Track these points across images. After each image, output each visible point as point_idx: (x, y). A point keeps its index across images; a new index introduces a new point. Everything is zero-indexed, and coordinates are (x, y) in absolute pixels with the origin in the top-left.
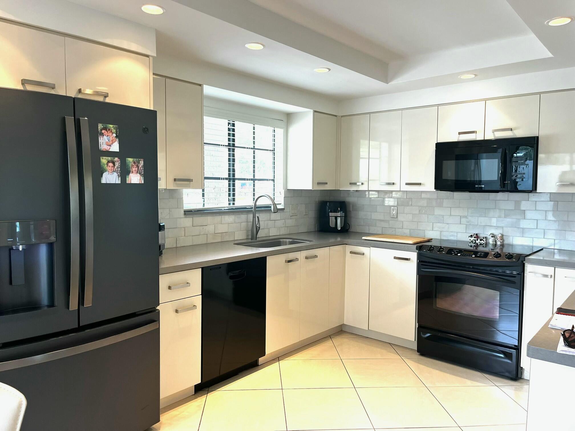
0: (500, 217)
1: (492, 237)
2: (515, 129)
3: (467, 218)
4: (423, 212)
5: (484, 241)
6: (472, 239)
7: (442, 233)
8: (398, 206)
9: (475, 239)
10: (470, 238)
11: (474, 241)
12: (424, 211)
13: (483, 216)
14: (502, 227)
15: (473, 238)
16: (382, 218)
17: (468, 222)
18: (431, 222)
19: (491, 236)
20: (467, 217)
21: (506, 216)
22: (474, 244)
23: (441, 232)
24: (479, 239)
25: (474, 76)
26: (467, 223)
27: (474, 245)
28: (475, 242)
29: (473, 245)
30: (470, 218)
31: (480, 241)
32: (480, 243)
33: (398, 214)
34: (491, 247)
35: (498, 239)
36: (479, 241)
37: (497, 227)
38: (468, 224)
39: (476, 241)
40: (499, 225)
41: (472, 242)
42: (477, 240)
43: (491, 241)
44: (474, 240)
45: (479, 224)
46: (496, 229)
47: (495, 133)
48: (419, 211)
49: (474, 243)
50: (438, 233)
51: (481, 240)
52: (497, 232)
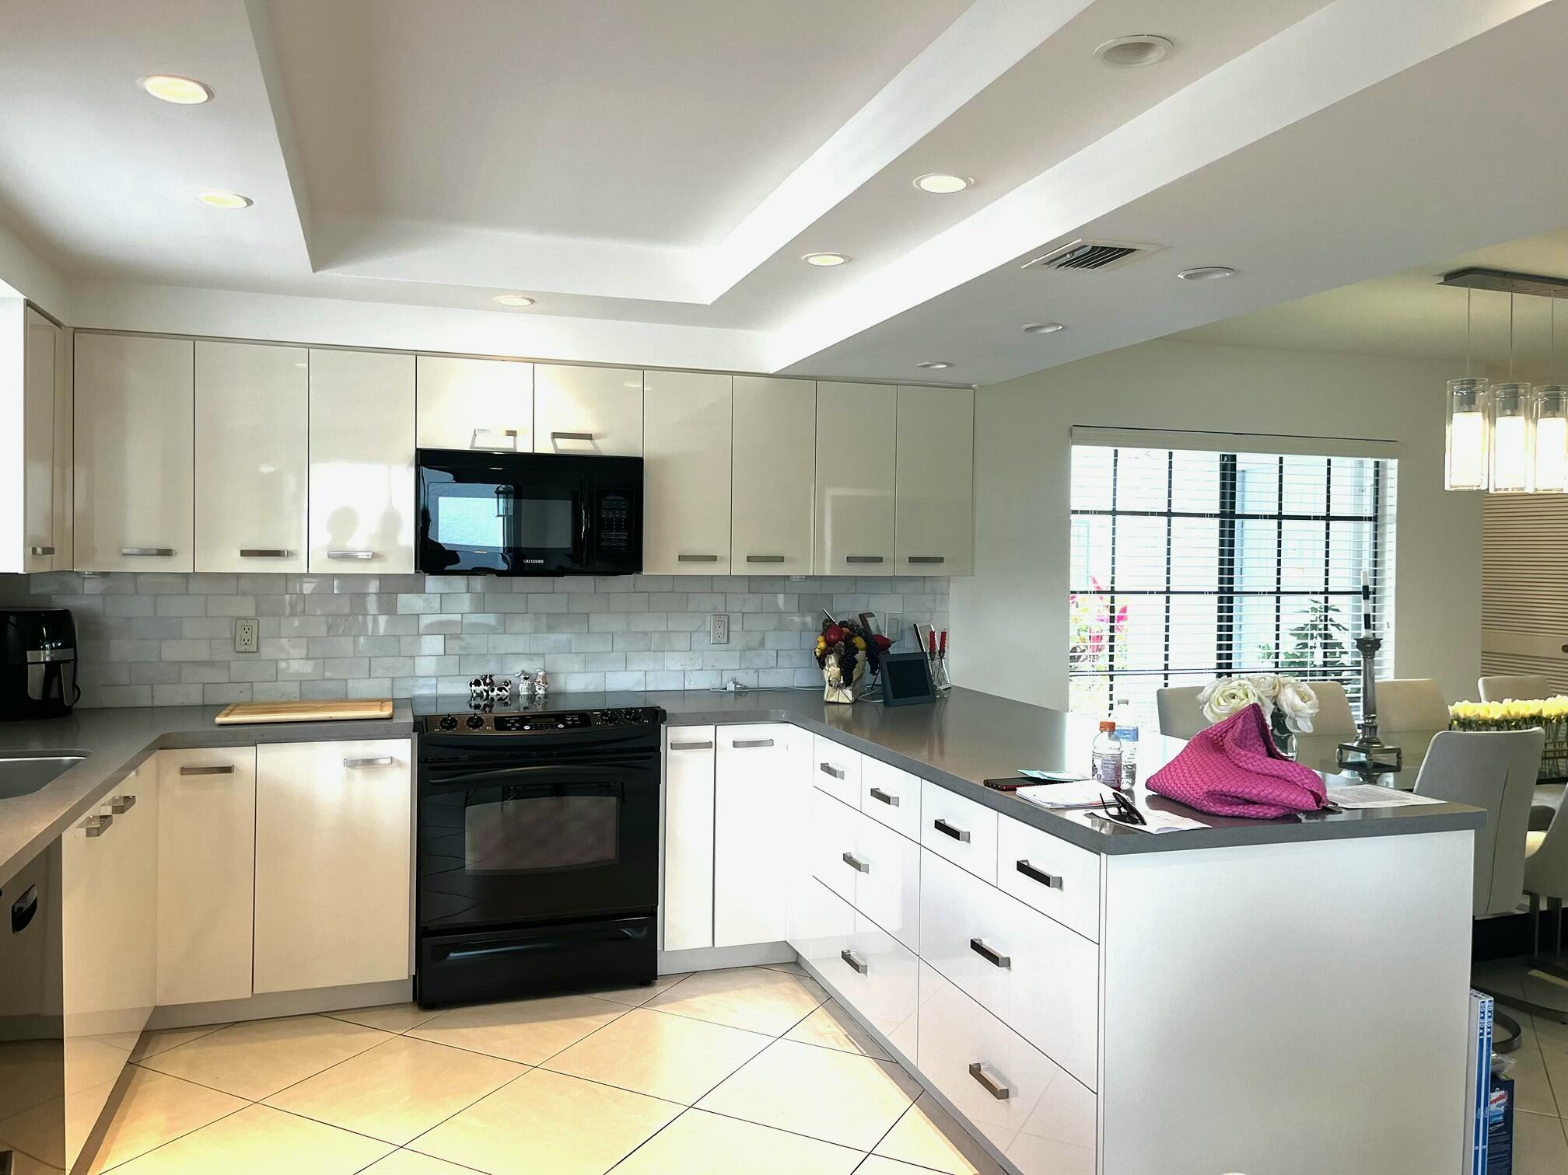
0: (537, 631)
1: (526, 679)
2: (599, 436)
3: (461, 639)
4: (340, 632)
5: (506, 691)
6: (479, 689)
7: (396, 682)
8: (259, 618)
9: (486, 688)
10: (474, 687)
11: (485, 694)
12: (342, 628)
13: (499, 631)
14: (543, 655)
15: (482, 687)
16: (202, 654)
17: (464, 648)
18: (364, 657)
19: (522, 677)
20: (462, 636)
21: (551, 629)
22: (486, 702)
23: (393, 679)
24: (496, 689)
25: (529, 303)
26: (461, 652)
27: (485, 705)
28: (488, 695)
29: (482, 703)
30: (467, 638)
31: (499, 693)
32: (499, 697)
33: (262, 641)
34: (523, 701)
35: (540, 682)
36: (496, 692)
37: (530, 656)
38: (466, 653)
39: (490, 693)
40: (533, 651)
41: (480, 695)
42: (493, 690)
43: (523, 689)
44: (485, 690)
45: (491, 651)
46: (531, 659)
47: (557, 440)
48: (329, 628)
49: (485, 697)
50: (387, 683)
51: (500, 689)
52: (535, 667)
